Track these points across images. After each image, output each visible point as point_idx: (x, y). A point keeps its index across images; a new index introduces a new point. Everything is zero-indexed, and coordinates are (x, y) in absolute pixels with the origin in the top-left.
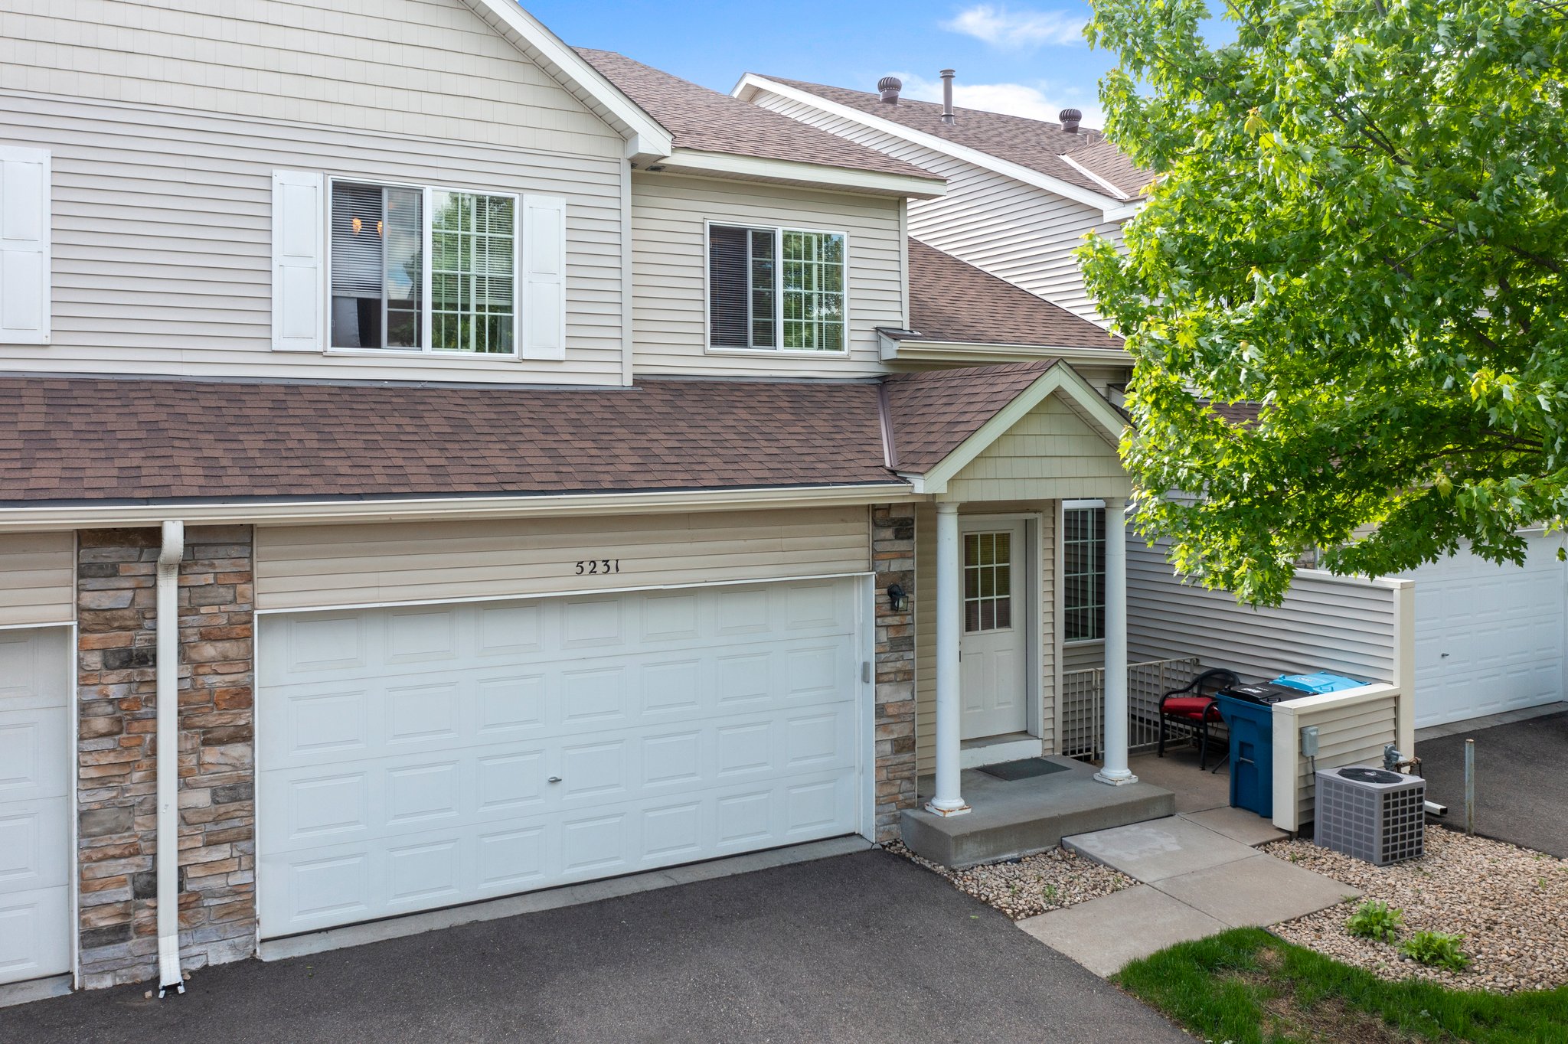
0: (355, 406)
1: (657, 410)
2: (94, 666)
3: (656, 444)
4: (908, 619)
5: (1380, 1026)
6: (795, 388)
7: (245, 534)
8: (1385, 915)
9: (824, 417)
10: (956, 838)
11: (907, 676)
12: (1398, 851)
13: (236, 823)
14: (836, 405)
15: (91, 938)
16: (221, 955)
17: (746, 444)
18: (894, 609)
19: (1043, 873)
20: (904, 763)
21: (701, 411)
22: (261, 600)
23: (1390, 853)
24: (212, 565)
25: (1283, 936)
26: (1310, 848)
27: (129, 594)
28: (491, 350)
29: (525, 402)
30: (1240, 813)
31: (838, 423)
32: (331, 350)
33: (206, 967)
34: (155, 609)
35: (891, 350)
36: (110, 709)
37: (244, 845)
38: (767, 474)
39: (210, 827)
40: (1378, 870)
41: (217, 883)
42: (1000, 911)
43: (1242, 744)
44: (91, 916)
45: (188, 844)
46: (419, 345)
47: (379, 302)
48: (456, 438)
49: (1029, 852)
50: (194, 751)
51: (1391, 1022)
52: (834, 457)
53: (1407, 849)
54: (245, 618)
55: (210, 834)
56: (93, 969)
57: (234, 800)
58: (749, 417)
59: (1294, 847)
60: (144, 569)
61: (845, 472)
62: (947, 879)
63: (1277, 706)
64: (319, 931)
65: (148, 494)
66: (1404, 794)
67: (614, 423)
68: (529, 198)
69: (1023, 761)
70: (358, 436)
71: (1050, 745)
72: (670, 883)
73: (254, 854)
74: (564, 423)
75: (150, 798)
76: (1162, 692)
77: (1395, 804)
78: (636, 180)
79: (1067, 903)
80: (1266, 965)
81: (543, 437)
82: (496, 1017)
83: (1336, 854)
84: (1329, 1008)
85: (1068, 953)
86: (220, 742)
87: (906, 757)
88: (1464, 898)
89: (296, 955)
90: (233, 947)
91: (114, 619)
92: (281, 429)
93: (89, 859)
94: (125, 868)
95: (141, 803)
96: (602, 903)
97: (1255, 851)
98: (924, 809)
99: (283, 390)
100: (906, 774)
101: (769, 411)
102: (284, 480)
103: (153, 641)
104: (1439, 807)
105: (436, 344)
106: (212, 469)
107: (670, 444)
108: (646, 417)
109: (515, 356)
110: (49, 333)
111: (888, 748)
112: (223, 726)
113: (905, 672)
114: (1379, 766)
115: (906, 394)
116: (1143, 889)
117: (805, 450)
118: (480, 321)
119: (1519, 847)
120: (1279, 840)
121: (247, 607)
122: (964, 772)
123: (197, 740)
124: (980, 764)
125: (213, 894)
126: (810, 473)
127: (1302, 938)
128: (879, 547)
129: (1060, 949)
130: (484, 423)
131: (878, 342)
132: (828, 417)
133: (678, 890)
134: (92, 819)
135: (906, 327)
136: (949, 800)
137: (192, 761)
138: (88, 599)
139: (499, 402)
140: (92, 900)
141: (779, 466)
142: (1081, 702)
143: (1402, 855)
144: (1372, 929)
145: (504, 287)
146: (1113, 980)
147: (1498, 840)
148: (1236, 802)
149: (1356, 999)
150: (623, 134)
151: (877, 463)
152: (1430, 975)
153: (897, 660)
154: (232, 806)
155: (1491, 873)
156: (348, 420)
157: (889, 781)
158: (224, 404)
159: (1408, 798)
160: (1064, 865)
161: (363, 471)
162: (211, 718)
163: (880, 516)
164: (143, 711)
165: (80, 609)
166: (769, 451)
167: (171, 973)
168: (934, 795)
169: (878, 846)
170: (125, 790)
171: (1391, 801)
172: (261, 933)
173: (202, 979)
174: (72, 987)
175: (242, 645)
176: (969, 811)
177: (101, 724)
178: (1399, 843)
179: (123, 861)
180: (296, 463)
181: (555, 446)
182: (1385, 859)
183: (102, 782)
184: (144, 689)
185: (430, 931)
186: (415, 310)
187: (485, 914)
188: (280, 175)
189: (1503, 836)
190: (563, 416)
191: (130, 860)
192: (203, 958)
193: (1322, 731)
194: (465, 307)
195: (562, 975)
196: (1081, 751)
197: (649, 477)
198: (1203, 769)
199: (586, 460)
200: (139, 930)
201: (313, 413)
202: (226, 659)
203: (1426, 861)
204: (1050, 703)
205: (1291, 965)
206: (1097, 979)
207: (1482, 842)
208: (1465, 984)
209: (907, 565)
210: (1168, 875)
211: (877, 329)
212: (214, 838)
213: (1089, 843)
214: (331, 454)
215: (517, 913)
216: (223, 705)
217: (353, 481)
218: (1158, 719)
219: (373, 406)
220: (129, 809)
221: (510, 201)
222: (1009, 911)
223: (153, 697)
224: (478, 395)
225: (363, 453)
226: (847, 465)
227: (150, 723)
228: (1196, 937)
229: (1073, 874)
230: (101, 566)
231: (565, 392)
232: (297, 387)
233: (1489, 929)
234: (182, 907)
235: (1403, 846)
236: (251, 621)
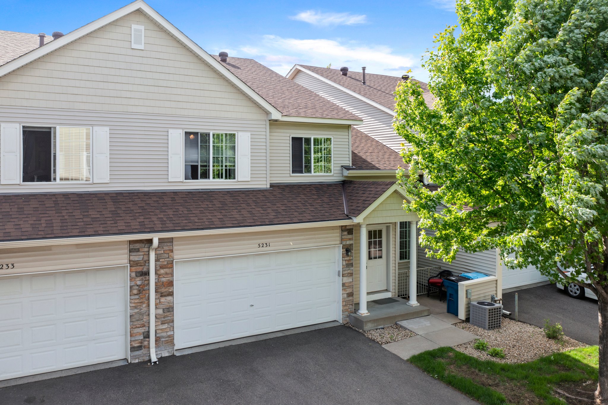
0: (194, 199)
1: (278, 196)
2: (133, 276)
3: (279, 208)
4: (351, 258)
5: (477, 372)
6: (317, 186)
7: (171, 240)
8: (484, 344)
9: (327, 196)
10: (365, 322)
11: (351, 275)
12: (493, 326)
13: (169, 318)
14: (330, 192)
15: (133, 349)
16: (165, 354)
17: (304, 207)
18: (347, 255)
19: (390, 332)
20: (350, 300)
21: (291, 196)
22: (175, 257)
23: (491, 326)
24: (163, 248)
25: (456, 349)
26: (468, 325)
27: (142, 256)
28: (229, 179)
29: (240, 195)
30: (450, 315)
31: (331, 199)
32: (185, 181)
33: (161, 357)
34: (149, 260)
35: (346, 173)
36: (137, 287)
37: (171, 324)
38: (311, 218)
39: (163, 319)
40: (486, 331)
41: (164, 334)
42: (378, 342)
43: (450, 294)
44: (133, 343)
45: (157, 324)
46: (209, 178)
47: (197, 166)
48: (224, 208)
49: (386, 326)
50: (158, 298)
51: (480, 371)
52: (330, 211)
53: (496, 325)
54: (171, 262)
55: (163, 321)
56: (133, 357)
57: (169, 312)
58: (304, 197)
59: (464, 325)
60: (146, 249)
61: (333, 216)
62: (362, 334)
63: (460, 283)
64: (189, 348)
65: (149, 230)
66: (495, 309)
67: (266, 201)
68: (240, 134)
69: (386, 299)
70: (197, 209)
71: (394, 294)
72: (284, 335)
73: (174, 327)
74: (252, 202)
75: (148, 312)
76: (429, 277)
77: (492, 312)
78: (270, 124)
79: (396, 340)
80: (449, 357)
81: (247, 207)
82: (243, 369)
83: (475, 327)
84: (464, 367)
85: (396, 354)
86: (165, 296)
87: (351, 298)
88: (509, 339)
89: (184, 354)
90: (168, 352)
91: (138, 263)
92: (176, 207)
93: (132, 328)
94: (141, 330)
95: (145, 313)
96: (265, 340)
97: (452, 326)
98: (356, 313)
99: (173, 194)
100: (351, 303)
101: (310, 195)
102: (182, 224)
103: (149, 269)
104: (509, 313)
105: (214, 178)
106: (163, 222)
107: (283, 208)
108: (275, 199)
109: (236, 180)
110: (109, 179)
111: (345, 295)
112: (166, 292)
113: (350, 273)
114: (489, 301)
115: (351, 188)
116: (418, 336)
117: (322, 209)
118: (226, 170)
119: (530, 325)
120: (460, 323)
121: (172, 259)
122: (368, 302)
123: (159, 296)
124: (373, 300)
125: (163, 337)
126: (323, 217)
127: (461, 350)
128: (343, 237)
129: (394, 353)
130: (230, 203)
131: (342, 170)
132: (328, 197)
133: (286, 336)
134: (133, 317)
135: (351, 165)
136: (363, 311)
137: (158, 301)
138: (132, 258)
139: (233, 195)
140: (133, 339)
141: (314, 215)
142: (404, 280)
143: (494, 327)
144: (481, 347)
145: (233, 160)
146: (408, 360)
147: (524, 323)
148: (449, 311)
149: (471, 365)
150: (268, 113)
151: (342, 213)
152: (494, 359)
153: (348, 270)
154: (168, 314)
155: (519, 332)
156: (193, 204)
157: (346, 305)
158: (158, 199)
159: (496, 310)
160: (396, 330)
161: (201, 221)
162: (163, 290)
163: (343, 229)
164: (146, 288)
165: (130, 261)
166: (311, 209)
167: (154, 359)
168: (359, 309)
169: (343, 324)
170: (141, 309)
171: (491, 311)
172: (175, 348)
173: (161, 359)
174: (128, 362)
175: (171, 269)
176: (369, 314)
177: (135, 292)
178: (493, 323)
179: (141, 328)
180: (183, 218)
181: (251, 210)
182: (489, 328)
183: (136, 307)
184: (146, 282)
185: (220, 348)
186: (208, 168)
187: (234, 343)
188: (171, 131)
189: (526, 321)
190: (251, 200)
191: (143, 328)
192: (161, 355)
193: (473, 291)
194: (222, 166)
195: (258, 359)
196: (403, 295)
197: (279, 220)
198: (441, 301)
199: (260, 215)
200: (145, 347)
201: (183, 201)
202: (166, 274)
203: (501, 329)
204: (394, 281)
205: (456, 356)
206: (403, 360)
207: (519, 323)
208: (503, 362)
209: (351, 242)
210: (426, 332)
211: (342, 166)
212: (164, 322)
213: (404, 323)
214: (192, 215)
215: (242, 343)
216: (166, 286)
217: (200, 224)
218: (427, 285)
219: (199, 198)
220: (143, 314)
221: (234, 135)
222: (380, 342)
223: (148, 284)
224: (226, 193)
225: (200, 215)
226: (334, 213)
227: (147, 291)
228: (431, 349)
229: (399, 332)
230: (135, 249)
231: (251, 191)
232: (176, 192)
233: (513, 347)
234: (156, 341)
235: (494, 324)
236: (173, 263)
